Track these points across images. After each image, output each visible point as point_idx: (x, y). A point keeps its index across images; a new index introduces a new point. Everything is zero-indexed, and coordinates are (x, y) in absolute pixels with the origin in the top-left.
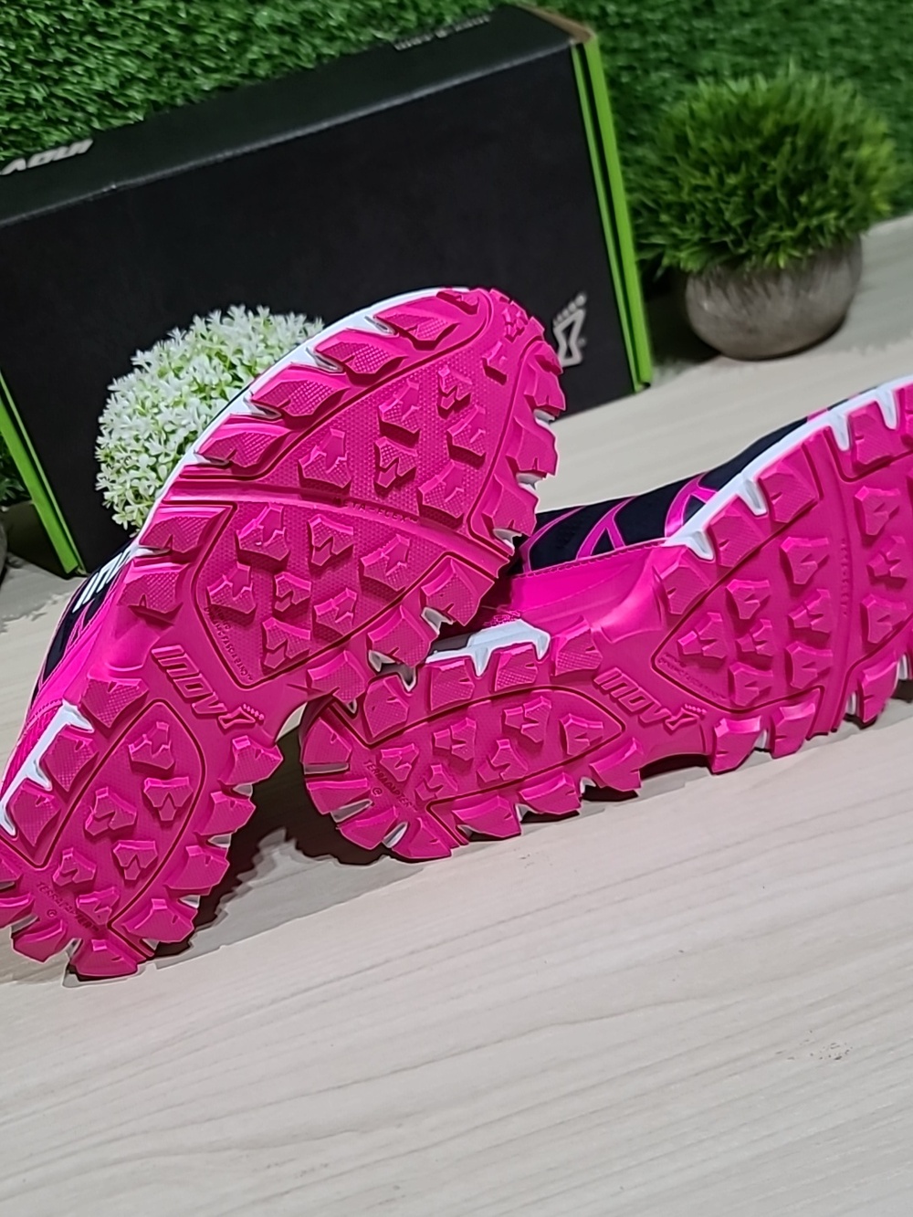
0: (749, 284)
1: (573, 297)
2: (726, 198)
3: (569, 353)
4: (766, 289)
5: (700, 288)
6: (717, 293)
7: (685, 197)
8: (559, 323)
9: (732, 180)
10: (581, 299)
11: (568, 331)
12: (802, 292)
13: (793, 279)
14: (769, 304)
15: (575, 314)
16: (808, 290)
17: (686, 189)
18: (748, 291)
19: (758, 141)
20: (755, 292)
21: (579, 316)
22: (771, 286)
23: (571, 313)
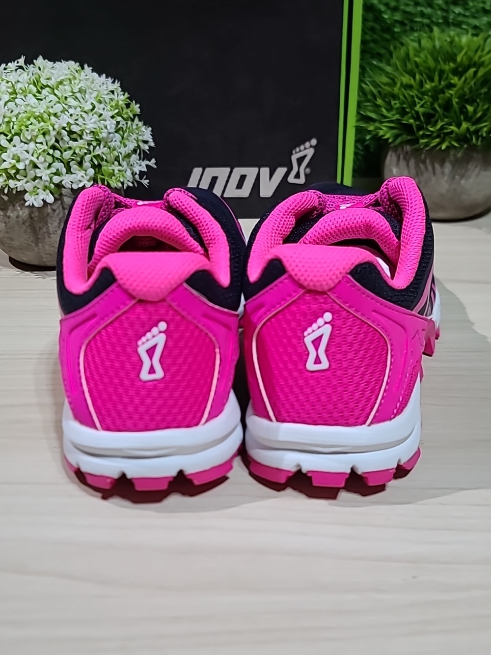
0: (424, 162)
1: (309, 140)
2: (420, 96)
3: (297, 176)
4: (434, 168)
5: (394, 158)
6: (402, 163)
7: (396, 90)
8: (296, 153)
9: (428, 86)
10: (314, 142)
11: (300, 161)
12: (457, 177)
13: (453, 167)
14: (434, 179)
15: (307, 150)
16: (462, 177)
17: (398, 85)
18: (421, 165)
19: (452, 65)
20: (426, 168)
21: (310, 152)
22: (437, 166)
23: (305, 149)
